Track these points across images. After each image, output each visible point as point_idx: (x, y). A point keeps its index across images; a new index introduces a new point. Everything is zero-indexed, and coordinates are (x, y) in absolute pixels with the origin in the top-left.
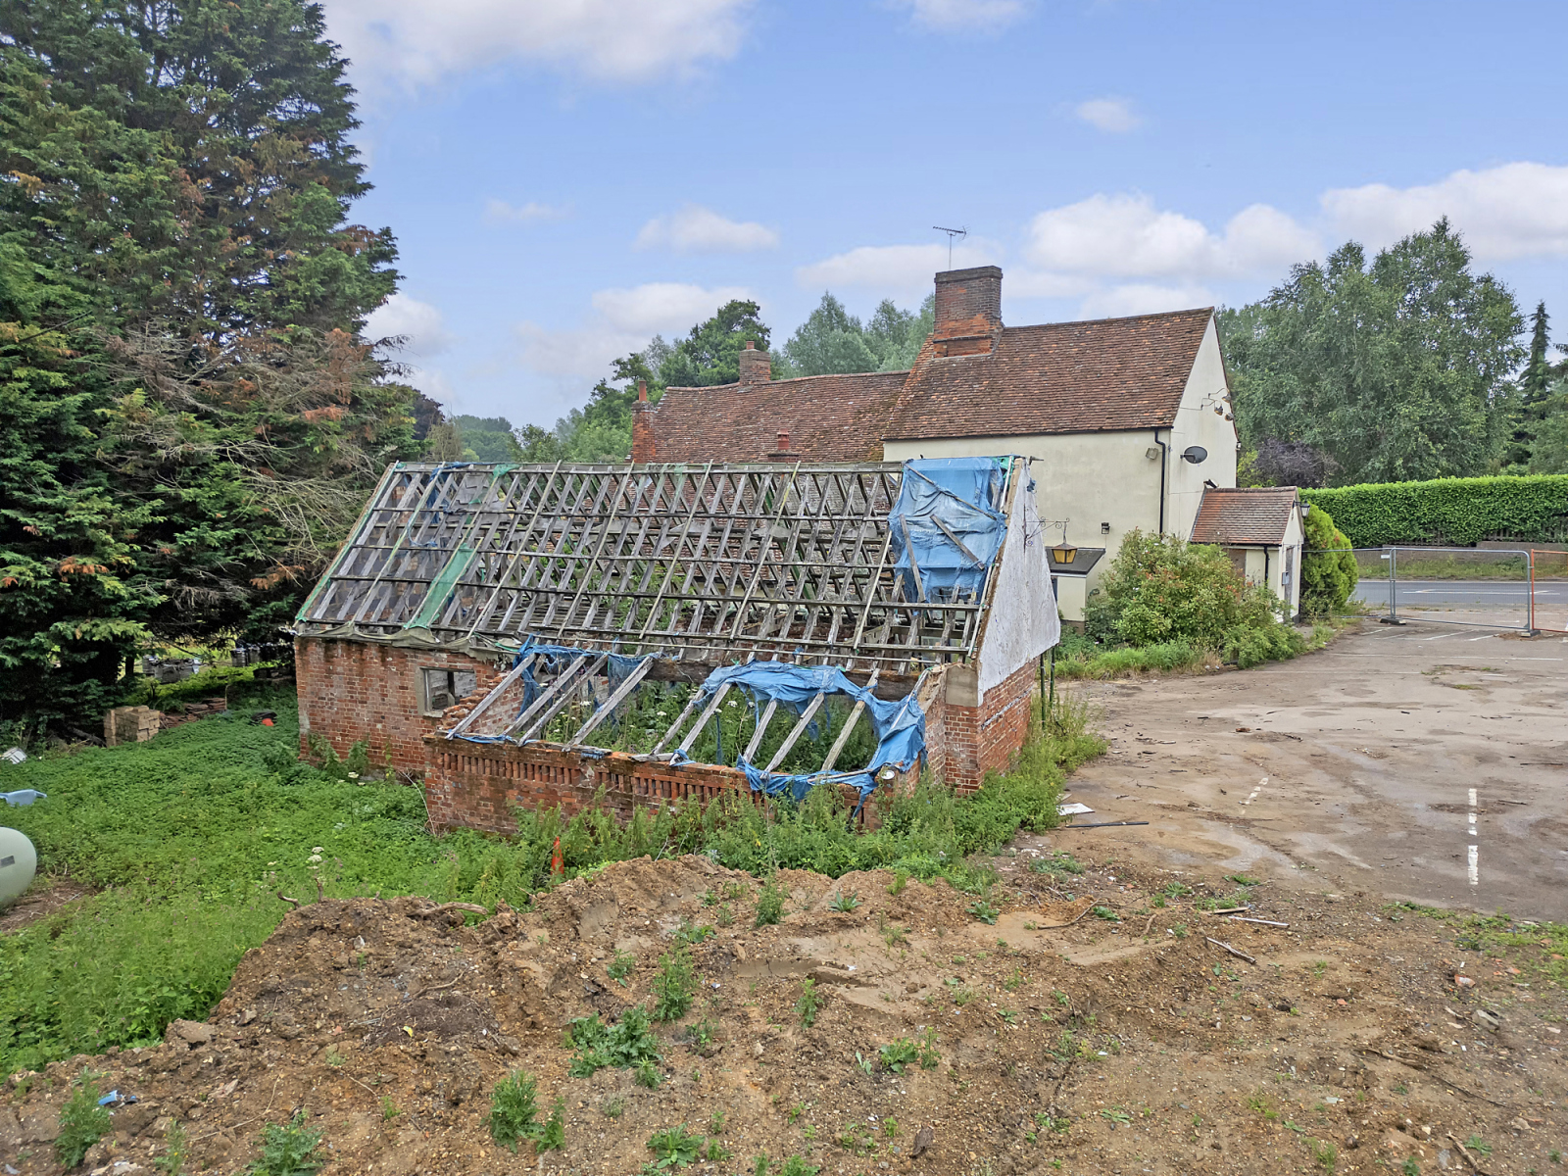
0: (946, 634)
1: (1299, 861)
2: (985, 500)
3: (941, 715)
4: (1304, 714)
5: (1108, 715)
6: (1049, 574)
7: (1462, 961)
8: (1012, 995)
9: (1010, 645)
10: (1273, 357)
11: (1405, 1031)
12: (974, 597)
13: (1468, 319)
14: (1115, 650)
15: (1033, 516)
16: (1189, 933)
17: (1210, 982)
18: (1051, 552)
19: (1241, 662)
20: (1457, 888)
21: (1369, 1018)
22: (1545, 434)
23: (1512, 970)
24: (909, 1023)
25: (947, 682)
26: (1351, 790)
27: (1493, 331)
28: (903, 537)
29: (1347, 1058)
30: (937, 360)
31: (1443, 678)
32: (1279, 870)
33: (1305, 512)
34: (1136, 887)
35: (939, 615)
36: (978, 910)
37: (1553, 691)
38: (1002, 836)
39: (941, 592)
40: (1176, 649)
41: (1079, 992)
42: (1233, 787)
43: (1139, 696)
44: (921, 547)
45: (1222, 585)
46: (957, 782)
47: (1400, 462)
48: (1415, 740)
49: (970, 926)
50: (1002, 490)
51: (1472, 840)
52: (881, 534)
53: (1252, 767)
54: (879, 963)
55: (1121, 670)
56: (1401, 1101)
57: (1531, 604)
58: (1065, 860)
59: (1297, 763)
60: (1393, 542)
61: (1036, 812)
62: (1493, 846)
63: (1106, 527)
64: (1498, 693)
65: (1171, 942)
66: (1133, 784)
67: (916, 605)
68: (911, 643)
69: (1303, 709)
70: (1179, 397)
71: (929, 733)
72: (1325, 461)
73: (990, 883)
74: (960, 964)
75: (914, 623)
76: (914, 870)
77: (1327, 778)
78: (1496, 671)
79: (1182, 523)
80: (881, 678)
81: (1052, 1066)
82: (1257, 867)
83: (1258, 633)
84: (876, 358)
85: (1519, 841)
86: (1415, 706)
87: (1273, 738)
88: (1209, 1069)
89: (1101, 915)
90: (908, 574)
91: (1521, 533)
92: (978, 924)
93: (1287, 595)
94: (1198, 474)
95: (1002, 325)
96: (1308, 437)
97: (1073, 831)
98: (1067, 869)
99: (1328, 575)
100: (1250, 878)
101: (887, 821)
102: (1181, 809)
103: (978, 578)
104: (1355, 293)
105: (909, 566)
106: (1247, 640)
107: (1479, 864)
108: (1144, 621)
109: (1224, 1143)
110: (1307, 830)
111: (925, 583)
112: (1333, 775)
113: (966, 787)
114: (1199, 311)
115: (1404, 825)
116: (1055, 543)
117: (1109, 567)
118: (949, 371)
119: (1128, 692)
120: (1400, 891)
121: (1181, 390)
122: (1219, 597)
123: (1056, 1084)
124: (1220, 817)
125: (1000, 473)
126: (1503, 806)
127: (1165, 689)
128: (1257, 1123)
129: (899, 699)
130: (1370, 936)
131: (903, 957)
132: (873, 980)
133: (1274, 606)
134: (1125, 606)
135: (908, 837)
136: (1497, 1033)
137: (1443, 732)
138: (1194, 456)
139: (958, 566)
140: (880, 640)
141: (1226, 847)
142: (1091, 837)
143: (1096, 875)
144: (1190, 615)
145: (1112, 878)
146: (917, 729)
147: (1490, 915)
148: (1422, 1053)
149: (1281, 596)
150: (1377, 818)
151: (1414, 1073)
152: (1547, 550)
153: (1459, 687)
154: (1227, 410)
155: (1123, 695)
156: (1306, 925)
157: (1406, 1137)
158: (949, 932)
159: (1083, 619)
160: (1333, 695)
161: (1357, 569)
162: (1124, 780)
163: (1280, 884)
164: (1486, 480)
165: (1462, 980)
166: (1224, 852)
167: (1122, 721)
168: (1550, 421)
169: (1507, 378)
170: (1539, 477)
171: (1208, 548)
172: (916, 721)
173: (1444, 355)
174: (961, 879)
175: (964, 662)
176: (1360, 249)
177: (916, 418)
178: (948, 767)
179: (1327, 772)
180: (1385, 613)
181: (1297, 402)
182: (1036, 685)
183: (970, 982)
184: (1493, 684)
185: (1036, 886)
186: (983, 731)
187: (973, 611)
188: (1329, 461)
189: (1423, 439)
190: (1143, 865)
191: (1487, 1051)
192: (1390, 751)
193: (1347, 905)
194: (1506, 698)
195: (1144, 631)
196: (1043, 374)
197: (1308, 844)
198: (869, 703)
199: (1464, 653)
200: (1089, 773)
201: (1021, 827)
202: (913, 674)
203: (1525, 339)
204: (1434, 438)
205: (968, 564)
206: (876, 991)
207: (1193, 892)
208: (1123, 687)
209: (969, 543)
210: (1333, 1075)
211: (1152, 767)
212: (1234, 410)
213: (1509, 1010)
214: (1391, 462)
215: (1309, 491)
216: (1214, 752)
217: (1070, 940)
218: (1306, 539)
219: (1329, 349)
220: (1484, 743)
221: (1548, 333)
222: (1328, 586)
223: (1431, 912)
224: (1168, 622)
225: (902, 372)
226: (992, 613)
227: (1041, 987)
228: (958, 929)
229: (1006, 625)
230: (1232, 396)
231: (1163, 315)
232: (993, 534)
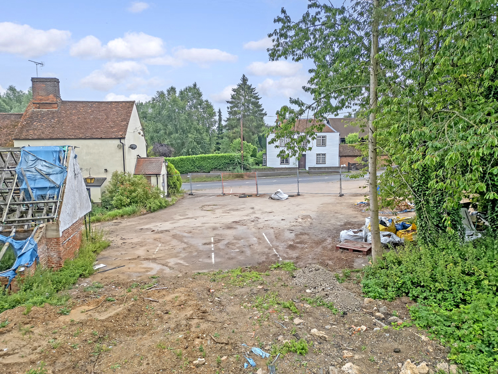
0: (45, 211)
1: (170, 267)
2: (57, 162)
3: (45, 242)
4: (170, 223)
5: (111, 232)
6: (86, 187)
7: (212, 285)
8: (76, 338)
9: (72, 213)
10: (154, 118)
11: (199, 309)
12: (55, 197)
13: (203, 111)
14: (112, 211)
15: (77, 167)
16: (138, 298)
17: (145, 312)
18: (85, 180)
19: (152, 210)
20: (209, 265)
21: (189, 309)
22: (223, 143)
23: (223, 284)
24: (33, 362)
25: (46, 230)
26: (183, 243)
27: (209, 115)
28: (23, 176)
29: (184, 322)
30: (35, 110)
31: (204, 209)
32: (165, 271)
33: (167, 164)
34: (121, 287)
35: (42, 205)
36: (62, 311)
37: (228, 209)
38: (72, 282)
39: (42, 196)
40: (132, 208)
41: (102, 329)
42: (151, 249)
43: (121, 225)
44: (32, 180)
45: (144, 187)
46: (53, 266)
47: (190, 150)
48: (198, 227)
49: (59, 318)
50: (64, 158)
51: (213, 251)
52: (13, 175)
53: (156, 242)
54: (18, 343)
55: (115, 217)
56: (198, 330)
57: (223, 187)
58: (97, 284)
59: (168, 238)
60: (190, 172)
61: (85, 270)
62: (217, 252)
63: (106, 170)
64: (217, 211)
65: (133, 303)
66: (119, 254)
67: (31, 202)
68: (29, 217)
69: (170, 222)
70: (127, 128)
71: (39, 250)
72: (171, 149)
73: (67, 300)
74: (55, 333)
75: (30, 209)
76: (35, 303)
77: (177, 241)
78: (216, 205)
79: (131, 168)
80: (16, 232)
81: (92, 358)
82: (158, 272)
83: (156, 201)
84: (9, 107)
85: (223, 249)
86: (198, 217)
87: (162, 232)
88: (145, 340)
89: (109, 300)
90: (26, 191)
91: (219, 169)
92: (62, 316)
93: (164, 189)
94: (134, 153)
95: (61, 99)
96: (166, 142)
97: (99, 274)
98: (97, 287)
99: (174, 183)
100: (156, 276)
101: (22, 287)
102: (135, 259)
103: (57, 190)
104: (174, 101)
105: (26, 187)
106: (153, 203)
107: (215, 258)
108: (121, 200)
109: (150, 362)
110: (172, 258)
111: (33, 194)
112: (178, 240)
113: (57, 267)
114: (130, 102)
115: (196, 251)
116: (87, 176)
117: (108, 183)
118: (40, 114)
119: (117, 224)
120: (196, 270)
121: (127, 126)
122: (144, 191)
123: (94, 363)
124: (147, 259)
125: (63, 152)
126: (219, 241)
127: (129, 222)
128: (160, 351)
129: (25, 239)
130: (189, 285)
131: (30, 338)
132: (16, 351)
133: (160, 192)
134: (114, 196)
135: (32, 291)
136: (220, 302)
137: (205, 223)
138: (133, 147)
139: (48, 186)
140: (16, 217)
141: (149, 268)
142: (106, 274)
143: (108, 287)
144: (135, 197)
145: (113, 287)
146: (34, 249)
147: (217, 271)
148: (203, 314)
149: (162, 189)
150: (190, 250)
151: (201, 320)
152: (225, 173)
153: (208, 211)
154: (142, 133)
155: (115, 225)
156: (172, 286)
157: (200, 340)
158: (51, 322)
159: (100, 202)
160: (177, 217)
161: (182, 180)
162: (117, 253)
163: (165, 276)
164: (211, 155)
165: (212, 291)
166: (149, 270)
167: (115, 234)
168: (224, 140)
169: (214, 128)
170: (222, 154)
171: (139, 176)
172: (33, 246)
173: (199, 121)
174: (55, 301)
175: (53, 221)
176: (175, 89)
177: (27, 131)
178: (49, 261)
179: (177, 240)
180: (189, 192)
181: (162, 132)
182: (84, 226)
183: (60, 339)
184: (216, 209)
185: (86, 296)
186: (63, 246)
187: (56, 203)
188: (172, 149)
189: (195, 144)
190: (123, 280)
191: (218, 308)
192: (192, 231)
193: (183, 277)
194: (219, 212)
195: (121, 204)
196: (79, 118)
197: (172, 262)
198: (11, 242)
199: (209, 201)
200: (105, 253)
201: (80, 277)
202: (31, 228)
203: (217, 118)
204: (198, 143)
205: (52, 185)
206: (18, 355)
207: (140, 284)
208: (115, 223)
209: (52, 178)
210: (181, 328)
211: (126, 247)
212: (144, 133)
213: (222, 295)
214: (188, 150)
215: (168, 158)
216: (145, 239)
217: (98, 312)
218: (168, 172)
219: (169, 116)
220: (214, 225)
221: (222, 117)
222: (174, 185)
223: (204, 274)
224: (129, 200)
225: (20, 113)
226: (63, 203)
227: (87, 331)
228: (54, 320)
229: (70, 206)
230: (143, 129)
231: (119, 102)
232: (62, 174)
